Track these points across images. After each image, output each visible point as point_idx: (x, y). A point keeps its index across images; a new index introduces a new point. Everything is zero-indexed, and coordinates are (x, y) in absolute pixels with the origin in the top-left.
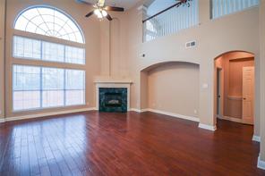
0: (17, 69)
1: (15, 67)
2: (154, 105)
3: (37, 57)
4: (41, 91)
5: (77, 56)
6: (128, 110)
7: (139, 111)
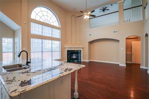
0: (32, 40)
1: (31, 39)
2: (94, 58)
3: (40, 34)
4: (42, 52)
5: (57, 34)
6: (82, 61)
7: (88, 61)
